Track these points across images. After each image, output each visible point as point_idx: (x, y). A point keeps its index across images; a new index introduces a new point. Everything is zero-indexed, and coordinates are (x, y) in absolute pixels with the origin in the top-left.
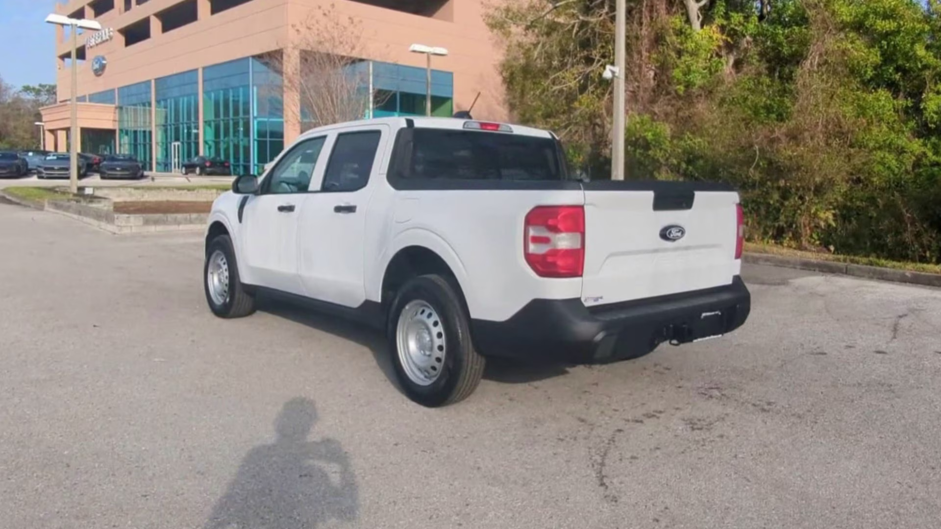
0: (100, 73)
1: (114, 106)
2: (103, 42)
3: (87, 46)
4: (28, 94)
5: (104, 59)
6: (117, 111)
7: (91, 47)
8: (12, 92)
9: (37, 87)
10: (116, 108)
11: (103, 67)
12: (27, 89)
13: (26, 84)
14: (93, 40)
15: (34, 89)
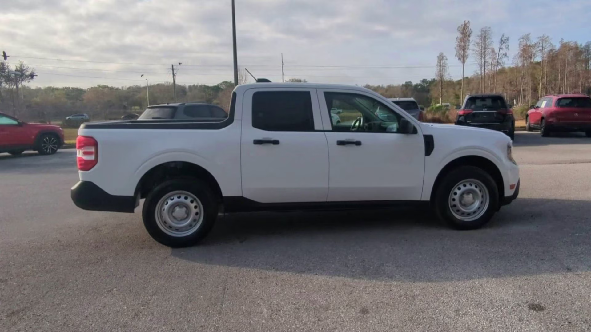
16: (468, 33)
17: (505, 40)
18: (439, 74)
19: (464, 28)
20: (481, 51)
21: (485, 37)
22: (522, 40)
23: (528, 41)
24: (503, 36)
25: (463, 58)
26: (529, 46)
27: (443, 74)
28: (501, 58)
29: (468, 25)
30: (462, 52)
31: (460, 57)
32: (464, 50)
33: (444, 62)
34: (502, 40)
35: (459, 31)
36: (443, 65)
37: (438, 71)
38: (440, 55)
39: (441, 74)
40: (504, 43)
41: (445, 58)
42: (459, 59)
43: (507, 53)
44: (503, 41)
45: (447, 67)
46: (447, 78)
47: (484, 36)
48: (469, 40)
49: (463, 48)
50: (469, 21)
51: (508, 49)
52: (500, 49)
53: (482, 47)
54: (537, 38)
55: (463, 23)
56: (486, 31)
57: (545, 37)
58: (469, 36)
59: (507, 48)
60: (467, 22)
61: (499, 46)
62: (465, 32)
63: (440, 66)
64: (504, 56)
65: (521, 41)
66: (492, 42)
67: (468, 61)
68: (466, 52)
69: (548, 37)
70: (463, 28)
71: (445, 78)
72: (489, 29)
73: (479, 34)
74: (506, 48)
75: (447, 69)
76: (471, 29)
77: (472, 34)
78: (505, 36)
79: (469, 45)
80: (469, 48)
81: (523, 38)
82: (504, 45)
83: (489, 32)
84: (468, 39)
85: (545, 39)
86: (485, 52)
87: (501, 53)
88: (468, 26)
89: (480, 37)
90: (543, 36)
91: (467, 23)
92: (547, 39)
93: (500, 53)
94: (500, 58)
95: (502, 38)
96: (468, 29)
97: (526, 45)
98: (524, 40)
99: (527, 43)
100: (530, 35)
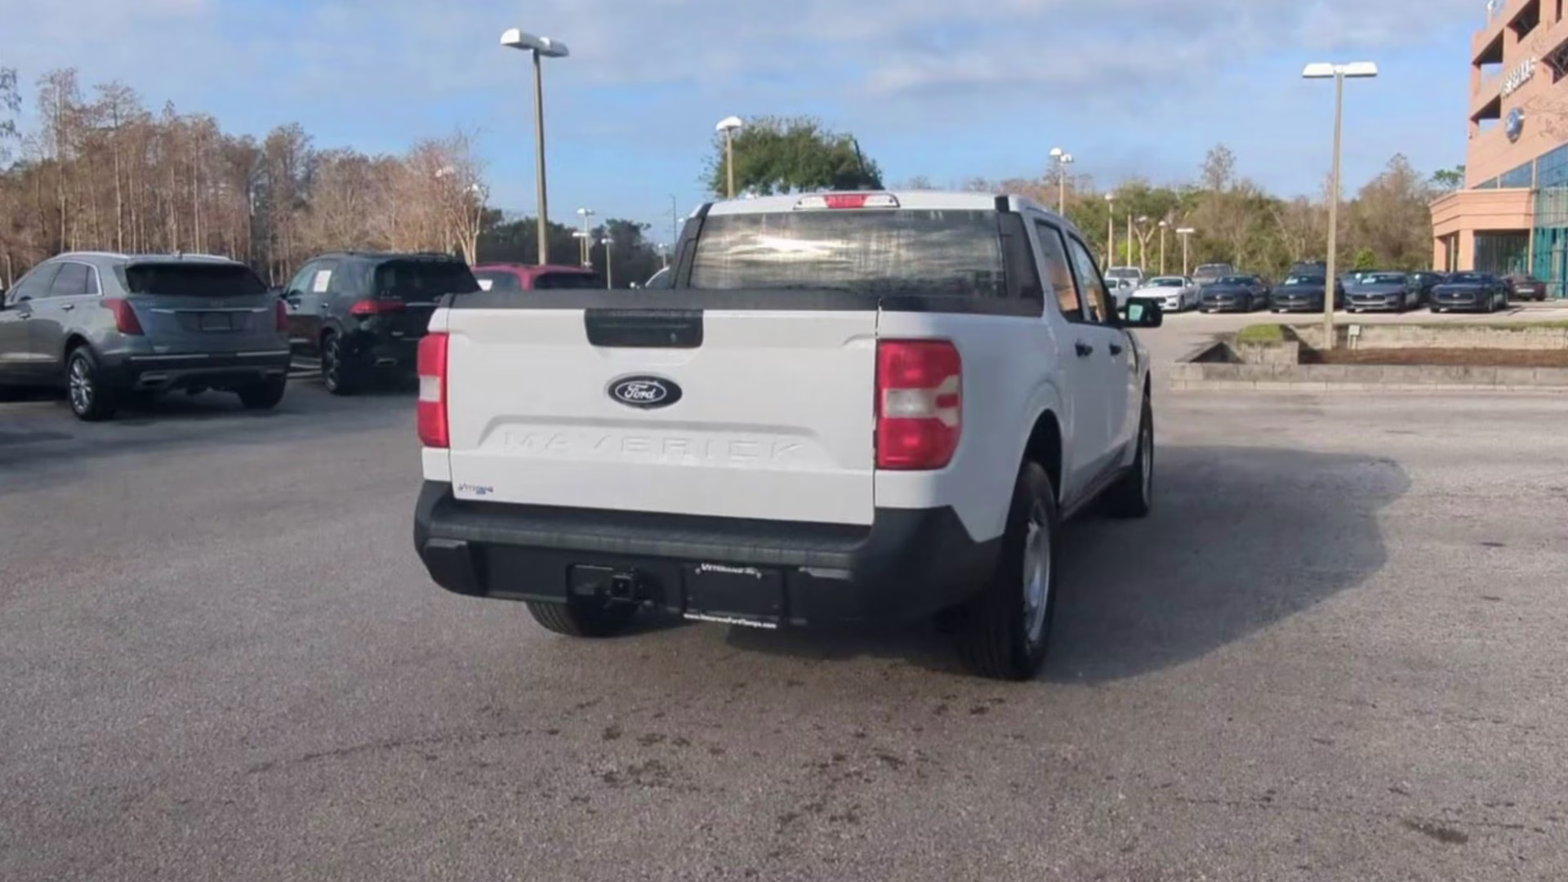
0: (1515, 136)
1: (1528, 189)
2: (1523, 83)
3: (1503, 95)
4: (1441, 184)
5: (1521, 112)
6: (1534, 198)
7: (1508, 95)
8: (1417, 182)
9: (1454, 170)
10: (1531, 193)
11: (1519, 126)
12: (1440, 175)
13: (1439, 169)
14: (1509, 85)
15: (1450, 174)
17: (5, 78)
22: (49, 85)
23: (70, 93)
26: (83, 110)
43: (16, 123)
51: (18, 110)
54: (95, 87)
57: (121, 90)
59: (15, 105)
64: (4, 130)
69: (128, 89)
74: (10, 105)
81: (52, 80)
82: (2, 93)
85: (122, 93)
90: (115, 86)
92: (126, 95)
97: (68, 106)
98: (58, 89)
99: (70, 98)
100: (76, 75)
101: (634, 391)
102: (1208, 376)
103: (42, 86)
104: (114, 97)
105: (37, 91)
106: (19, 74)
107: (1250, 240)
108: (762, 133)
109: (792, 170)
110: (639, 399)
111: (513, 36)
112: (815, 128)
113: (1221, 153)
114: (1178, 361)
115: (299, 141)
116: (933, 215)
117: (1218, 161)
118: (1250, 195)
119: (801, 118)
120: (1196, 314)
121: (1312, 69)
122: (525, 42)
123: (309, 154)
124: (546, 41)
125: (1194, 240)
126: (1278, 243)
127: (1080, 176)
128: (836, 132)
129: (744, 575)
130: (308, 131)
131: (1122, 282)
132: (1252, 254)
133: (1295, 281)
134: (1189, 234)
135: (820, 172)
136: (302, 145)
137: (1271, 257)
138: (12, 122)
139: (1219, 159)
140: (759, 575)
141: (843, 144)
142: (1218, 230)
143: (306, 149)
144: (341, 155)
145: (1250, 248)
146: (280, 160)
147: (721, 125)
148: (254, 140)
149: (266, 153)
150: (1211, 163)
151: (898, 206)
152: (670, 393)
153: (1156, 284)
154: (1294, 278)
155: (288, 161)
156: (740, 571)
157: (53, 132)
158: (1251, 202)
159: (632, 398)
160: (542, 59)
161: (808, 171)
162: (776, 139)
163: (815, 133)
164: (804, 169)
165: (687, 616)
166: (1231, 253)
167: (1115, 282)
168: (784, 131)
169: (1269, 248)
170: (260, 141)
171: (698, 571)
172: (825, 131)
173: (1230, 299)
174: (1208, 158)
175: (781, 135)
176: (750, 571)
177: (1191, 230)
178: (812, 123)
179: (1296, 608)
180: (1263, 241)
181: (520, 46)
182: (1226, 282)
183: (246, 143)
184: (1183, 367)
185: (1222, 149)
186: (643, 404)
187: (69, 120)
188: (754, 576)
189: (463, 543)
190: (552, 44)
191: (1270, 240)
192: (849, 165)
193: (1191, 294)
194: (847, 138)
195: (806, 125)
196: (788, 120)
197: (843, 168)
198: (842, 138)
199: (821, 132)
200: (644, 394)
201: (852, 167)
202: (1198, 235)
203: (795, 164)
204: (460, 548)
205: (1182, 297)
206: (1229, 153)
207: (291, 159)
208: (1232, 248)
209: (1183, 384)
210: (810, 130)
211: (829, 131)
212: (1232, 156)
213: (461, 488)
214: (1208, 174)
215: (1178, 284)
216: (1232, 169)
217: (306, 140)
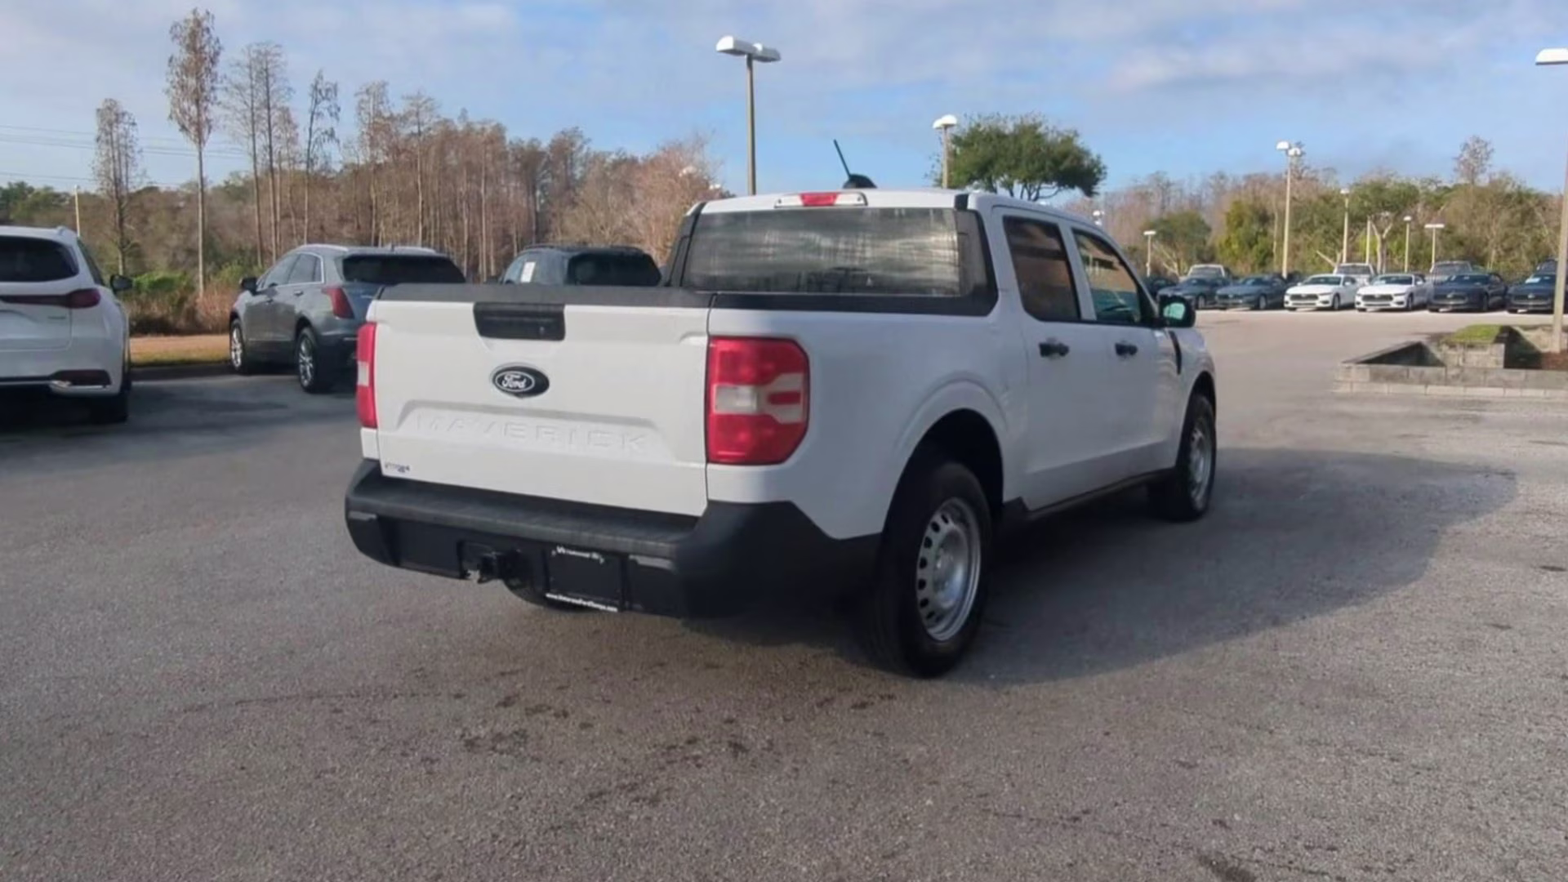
16: (207, 49)
17: (328, 90)
18: (107, 173)
19: (193, 35)
20: (253, 115)
21: (266, 70)
22: (366, 97)
23: (382, 103)
24: (320, 77)
25: (198, 129)
26: (392, 118)
27: (124, 172)
28: (319, 142)
29: (205, 24)
30: (194, 108)
31: (187, 126)
32: (197, 102)
33: (121, 131)
34: (315, 88)
35: (176, 37)
36: (122, 141)
37: (104, 159)
38: (109, 108)
39: (115, 169)
40: (323, 98)
41: (126, 118)
42: (183, 128)
43: (336, 130)
44: (322, 93)
45: (136, 149)
46: (136, 182)
47: (263, 71)
48: (216, 75)
49: (195, 96)
50: (208, 13)
51: (338, 119)
52: (313, 113)
53: (253, 101)
55: (191, 17)
56: (267, 54)
57: (424, 99)
58: (213, 62)
59: (335, 115)
60: (201, 13)
61: (308, 103)
62: (198, 46)
63: (110, 143)
64: (326, 137)
65: (362, 101)
66: (290, 89)
67: (212, 139)
68: (206, 108)
69: (430, 99)
70: (189, 31)
71: (130, 186)
72: (277, 50)
73: (245, 60)
74: (331, 115)
75: (138, 156)
76: (218, 41)
77: (222, 58)
78: (326, 79)
79: (213, 89)
80: (215, 98)
81: (367, 92)
82: (325, 104)
83: (277, 58)
84: (208, 70)
85: (425, 102)
86: (269, 117)
87: (318, 129)
88: (208, 30)
89: (247, 70)
90: (419, 97)
91: (203, 19)
92: (428, 104)
93: (314, 128)
94: (316, 141)
95: (317, 83)
96: (206, 36)
97: (379, 114)
98: (372, 100)
99: (381, 108)
100: (387, 88)
101: (510, 381)
102: (1375, 377)
103: (360, 97)
104: (419, 105)
105: (355, 101)
106: (339, 86)
107: (1507, 236)
108: (988, 130)
109: (1016, 166)
110: (513, 388)
111: (727, 43)
112: (1040, 124)
113: (1477, 146)
114: (1345, 362)
115: (579, 143)
116: (897, 213)
117: (1474, 153)
118: (1509, 189)
119: (1026, 116)
120: (1425, 313)
121: (1546, 55)
122: (739, 48)
123: (587, 155)
124: (759, 47)
125: (1444, 235)
126: (1538, 240)
127: (1324, 170)
128: (1061, 129)
129: (591, 559)
130: (587, 135)
131: (1346, 279)
132: (1508, 251)
133: (1537, 280)
134: (1437, 229)
135: (1042, 168)
136: (581, 148)
137: (1528, 254)
138: (332, 129)
139: (1475, 150)
140: (602, 561)
141: (1068, 140)
142: (1470, 226)
143: (585, 151)
144: (614, 157)
145: (1506, 245)
146: (562, 163)
147: (938, 123)
148: (540, 143)
149: (551, 155)
150: (1466, 155)
151: (866, 204)
152: (538, 383)
153: (1384, 282)
154: (1536, 276)
155: (569, 161)
156: (587, 555)
157: (366, 137)
158: (1509, 196)
159: (508, 387)
160: (755, 63)
161: (1031, 167)
162: (1001, 136)
163: (1041, 130)
164: (1027, 165)
165: (549, 595)
166: (1485, 250)
167: (1340, 279)
168: (1009, 128)
169: (1528, 245)
170: (545, 144)
171: (554, 553)
172: (1051, 128)
173: (1462, 298)
174: (1464, 149)
175: (1007, 132)
176: (595, 556)
177: (1441, 226)
178: (1038, 120)
179: (1276, 622)
180: (1521, 237)
181: (734, 52)
182: (1460, 279)
183: (533, 146)
184: (1349, 368)
185: (1478, 141)
186: (520, 394)
187: (379, 128)
188: (598, 561)
189: (374, 516)
190: (764, 49)
191: (1529, 237)
192: (1072, 161)
193: (1422, 292)
194: (1071, 135)
195: (1031, 122)
196: (1013, 118)
197: (1067, 164)
198: (1066, 134)
199: (1047, 128)
200: (517, 384)
201: (1075, 163)
202: (1449, 230)
203: (1018, 161)
204: (371, 520)
205: (1411, 295)
206: (1486, 145)
207: (572, 159)
208: (1486, 244)
209: (1349, 385)
210: (1035, 127)
211: (1054, 127)
212: (1489, 149)
213: (386, 466)
214: (1462, 167)
215: (1408, 281)
216: (1490, 162)
217: (585, 143)
